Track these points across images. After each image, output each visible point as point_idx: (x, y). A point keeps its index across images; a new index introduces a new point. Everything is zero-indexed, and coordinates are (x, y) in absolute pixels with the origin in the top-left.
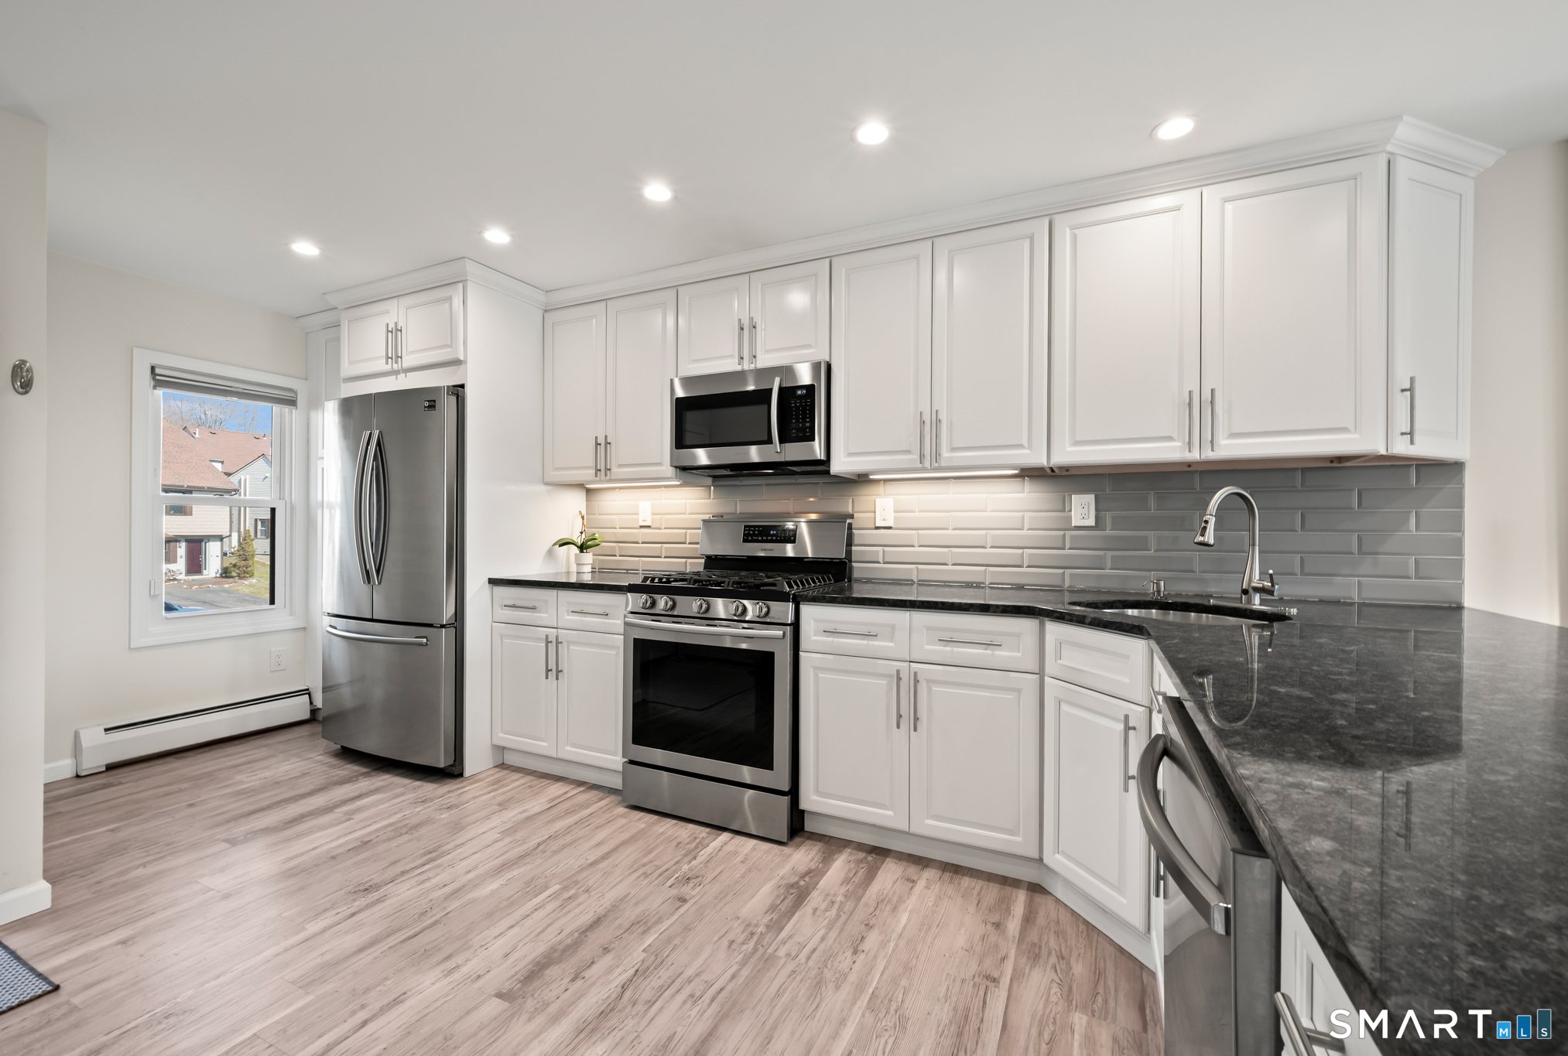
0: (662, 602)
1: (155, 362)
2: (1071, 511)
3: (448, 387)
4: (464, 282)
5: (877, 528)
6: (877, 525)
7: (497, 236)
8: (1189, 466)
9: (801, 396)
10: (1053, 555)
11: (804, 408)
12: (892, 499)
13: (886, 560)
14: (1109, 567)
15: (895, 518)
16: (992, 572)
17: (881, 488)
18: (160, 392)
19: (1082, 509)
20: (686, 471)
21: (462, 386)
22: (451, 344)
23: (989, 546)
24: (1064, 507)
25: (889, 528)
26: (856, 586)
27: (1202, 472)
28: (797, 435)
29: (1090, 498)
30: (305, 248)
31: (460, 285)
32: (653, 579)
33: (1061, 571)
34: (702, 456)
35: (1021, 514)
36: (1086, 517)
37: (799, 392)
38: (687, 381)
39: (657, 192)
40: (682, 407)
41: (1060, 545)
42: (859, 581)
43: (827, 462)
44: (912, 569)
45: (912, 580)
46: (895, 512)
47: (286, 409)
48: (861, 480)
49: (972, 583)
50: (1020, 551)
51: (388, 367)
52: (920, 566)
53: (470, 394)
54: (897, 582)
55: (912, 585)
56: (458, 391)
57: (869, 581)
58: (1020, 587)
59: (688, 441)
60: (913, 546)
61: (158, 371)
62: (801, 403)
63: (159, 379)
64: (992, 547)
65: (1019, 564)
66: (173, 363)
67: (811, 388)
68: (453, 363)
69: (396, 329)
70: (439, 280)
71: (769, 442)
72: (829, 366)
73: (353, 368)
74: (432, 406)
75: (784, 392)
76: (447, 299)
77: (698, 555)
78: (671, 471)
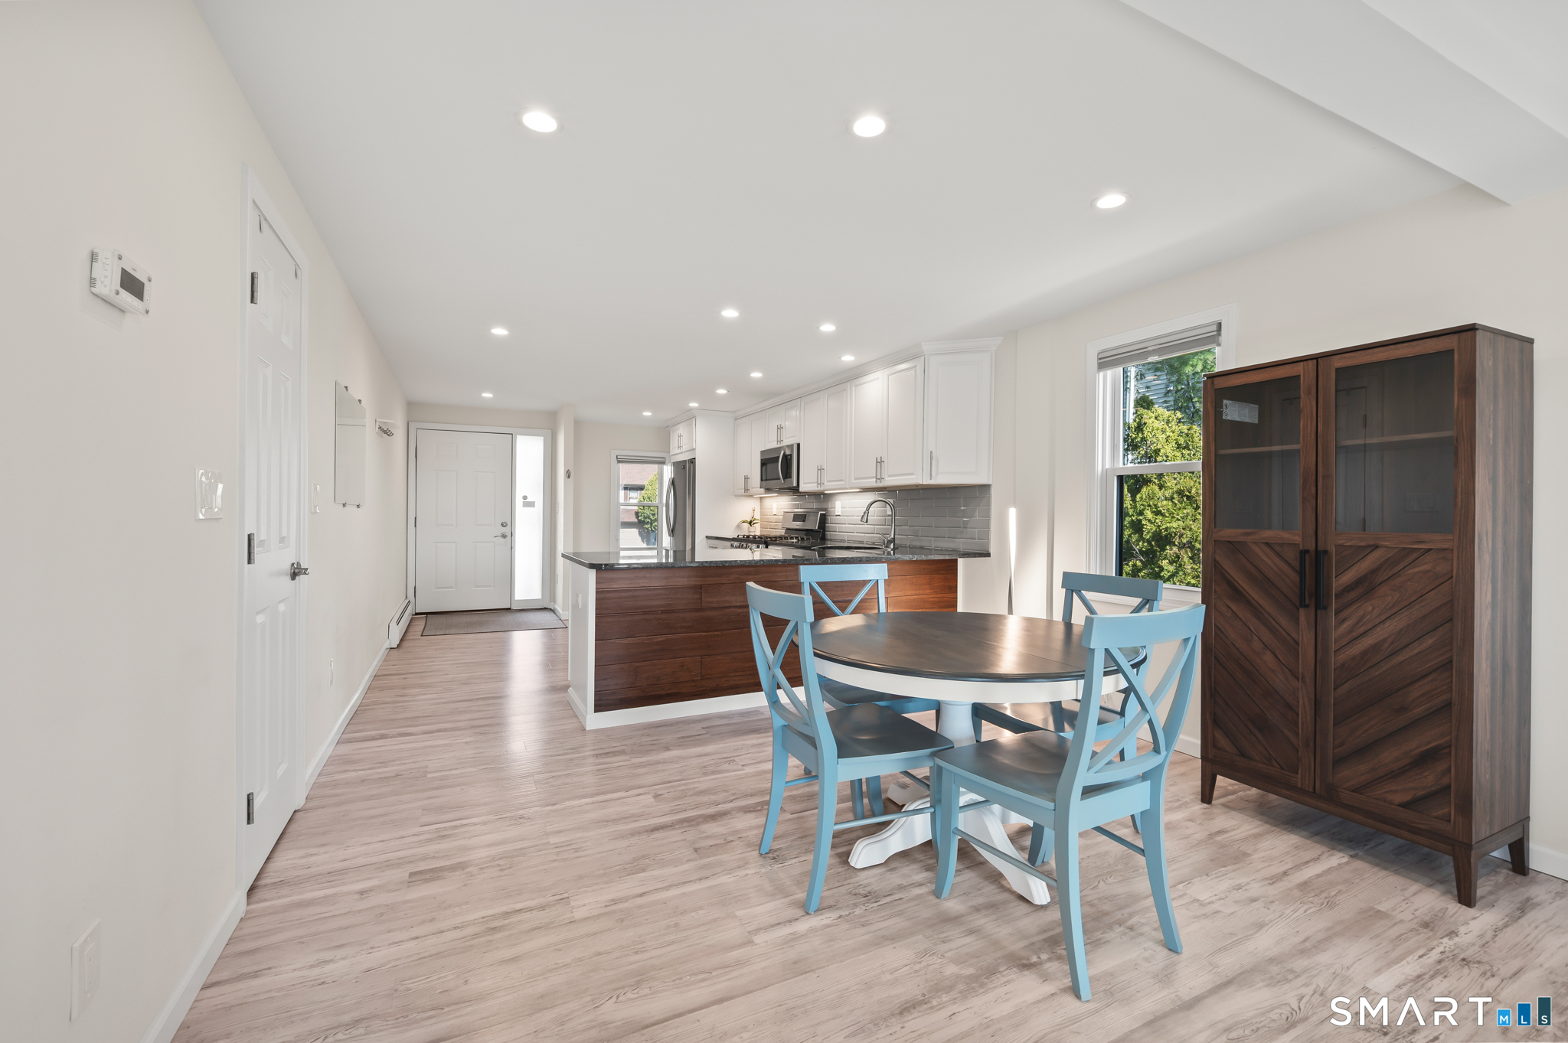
1: (617, 456)
3: (689, 460)
4: (693, 419)
5: (835, 515)
7: (694, 405)
12: (840, 502)
13: (839, 531)
18: (621, 465)
20: (766, 489)
21: (695, 459)
22: (692, 443)
30: (647, 414)
34: (769, 484)
38: (762, 453)
40: (764, 463)
43: (800, 486)
44: (844, 535)
46: (840, 508)
47: (660, 466)
48: (823, 495)
51: (679, 451)
53: (697, 462)
56: (692, 461)
59: (765, 478)
61: (618, 459)
63: (619, 461)
66: (622, 453)
67: (791, 455)
68: (694, 449)
69: (680, 436)
70: (690, 417)
71: (779, 479)
72: (799, 445)
73: (674, 450)
74: (684, 468)
75: (785, 456)
76: (692, 424)
77: (783, 528)
78: (763, 490)
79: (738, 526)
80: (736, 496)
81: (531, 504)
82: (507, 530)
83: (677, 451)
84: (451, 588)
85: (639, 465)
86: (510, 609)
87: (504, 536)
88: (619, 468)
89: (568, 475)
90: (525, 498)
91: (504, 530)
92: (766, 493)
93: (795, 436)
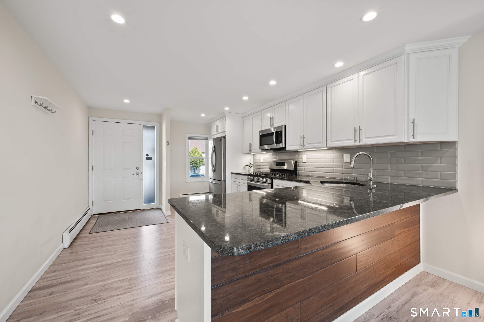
0: (256, 178)
1: (188, 135)
2: (344, 158)
3: (223, 136)
4: (225, 116)
5: (303, 163)
6: (303, 162)
7: (227, 109)
8: (373, 145)
9: (280, 133)
10: (340, 170)
11: (280, 136)
12: (306, 156)
13: (305, 170)
14: (353, 173)
15: (307, 160)
16: (327, 174)
17: (304, 153)
18: (190, 140)
19: (347, 157)
20: (264, 150)
21: (225, 136)
22: (224, 128)
23: (326, 167)
24: (343, 157)
25: (306, 163)
26: (298, 177)
27: (377, 147)
28: (279, 142)
29: (349, 155)
30: (203, 115)
31: (225, 117)
32: (258, 174)
33: (342, 174)
34: (266, 147)
35: (333, 159)
36: (347, 160)
37: (279, 132)
38: (261, 131)
39: (245, 98)
40: (262, 137)
41: (342, 167)
42: (299, 175)
43: (285, 147)
44: (310, 173)
45: (310, 176)
46: (307, 159)
47: (207, 141)
48: (296, 152)
49: (323, 177)
50: (333, 169)
51: (217, 133)
52: (312, 172)
53: (227, 137)
54: (307, 176)
55: (310, 177)
56: (225, 137)
57: (302, 175)
59: (263, 144)
60: (310, 167)
61: (189, 137)
63: (189, 139)
64: (327, 168)
65: (333, 172)
66: (191, 135)
67: (281, 131)
68: (225, 132)
69: (217, 126)
70: (222, 116)
71: (274, 144)
72: (285, 126)
73: (213, 133)
74: (221, 140)
75: (277, 132)
76: (224, 119)
77: (269, 169)
78: (260, 150)
79: (244, 168)
80: (243, 153)
81: (150, 159)
82: (139, 171)
83: (216, 133)
84: (112, 200)
85: (197, 140)
86: (140, 209)
87: (137, 174)
88: (189, 142)
89: (168, 143)
90: (147, 155)
91: (137, 171)
92: (262, 152)
93: (282, 122)
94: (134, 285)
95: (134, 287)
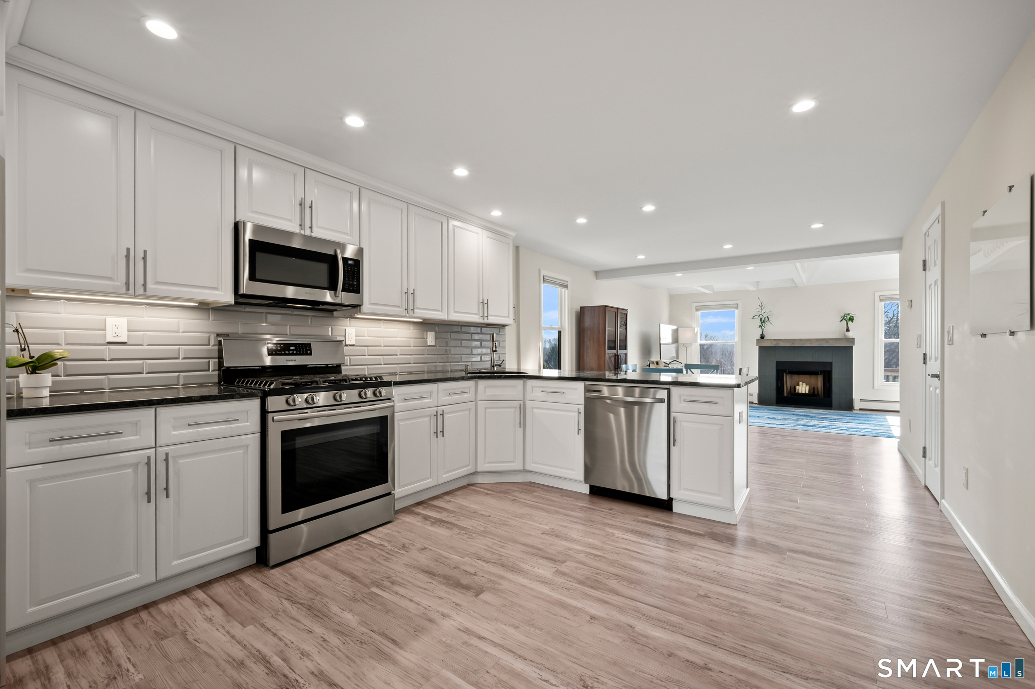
2: (427, 338)
6: (348, 344)
10: (422, 358)
11: (353, 272)
12: (354, 330)
16: (400, 367)
17: (348, 322)
19: (431, 338)
23: (398, 354)
24: (424, 337)
25: (353, 345)
28: (349, 288)
29: (433, 333)
33: (424, 365)
35: (411, 339)
36: (432, 341)
37: (349, 262)
41: (424, 354)
49: (392, 373)
50: (410, 356)
52: (368, 366)
58: (411, 373)
62: (351, 269)
65: (410, 362)
94: (770, 586)
95: (771, 583)
